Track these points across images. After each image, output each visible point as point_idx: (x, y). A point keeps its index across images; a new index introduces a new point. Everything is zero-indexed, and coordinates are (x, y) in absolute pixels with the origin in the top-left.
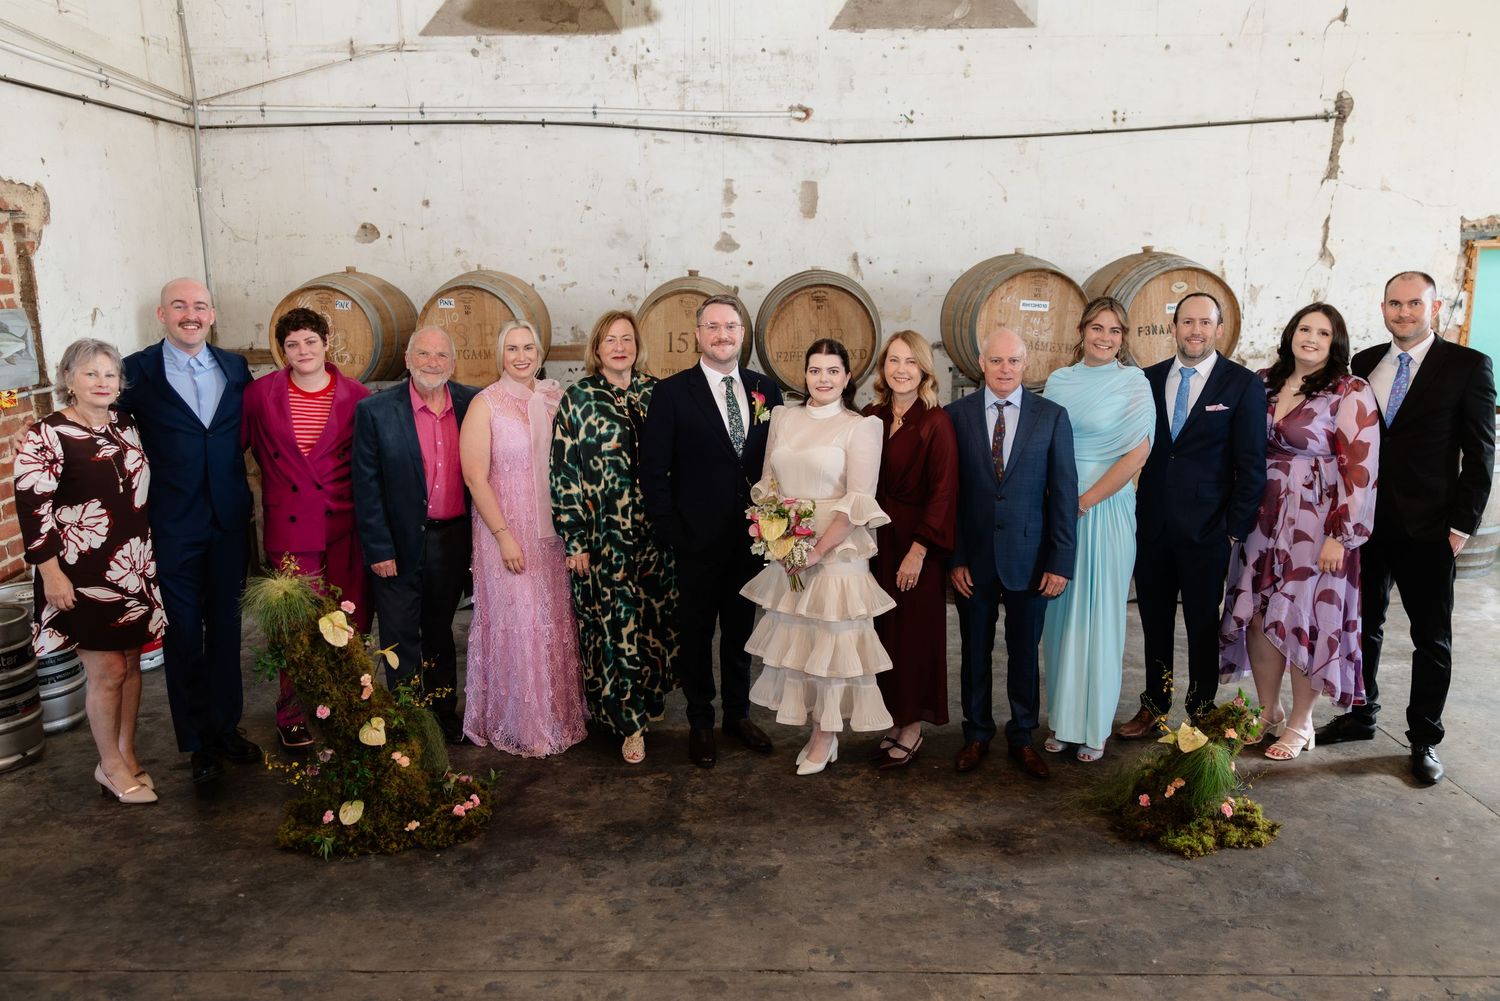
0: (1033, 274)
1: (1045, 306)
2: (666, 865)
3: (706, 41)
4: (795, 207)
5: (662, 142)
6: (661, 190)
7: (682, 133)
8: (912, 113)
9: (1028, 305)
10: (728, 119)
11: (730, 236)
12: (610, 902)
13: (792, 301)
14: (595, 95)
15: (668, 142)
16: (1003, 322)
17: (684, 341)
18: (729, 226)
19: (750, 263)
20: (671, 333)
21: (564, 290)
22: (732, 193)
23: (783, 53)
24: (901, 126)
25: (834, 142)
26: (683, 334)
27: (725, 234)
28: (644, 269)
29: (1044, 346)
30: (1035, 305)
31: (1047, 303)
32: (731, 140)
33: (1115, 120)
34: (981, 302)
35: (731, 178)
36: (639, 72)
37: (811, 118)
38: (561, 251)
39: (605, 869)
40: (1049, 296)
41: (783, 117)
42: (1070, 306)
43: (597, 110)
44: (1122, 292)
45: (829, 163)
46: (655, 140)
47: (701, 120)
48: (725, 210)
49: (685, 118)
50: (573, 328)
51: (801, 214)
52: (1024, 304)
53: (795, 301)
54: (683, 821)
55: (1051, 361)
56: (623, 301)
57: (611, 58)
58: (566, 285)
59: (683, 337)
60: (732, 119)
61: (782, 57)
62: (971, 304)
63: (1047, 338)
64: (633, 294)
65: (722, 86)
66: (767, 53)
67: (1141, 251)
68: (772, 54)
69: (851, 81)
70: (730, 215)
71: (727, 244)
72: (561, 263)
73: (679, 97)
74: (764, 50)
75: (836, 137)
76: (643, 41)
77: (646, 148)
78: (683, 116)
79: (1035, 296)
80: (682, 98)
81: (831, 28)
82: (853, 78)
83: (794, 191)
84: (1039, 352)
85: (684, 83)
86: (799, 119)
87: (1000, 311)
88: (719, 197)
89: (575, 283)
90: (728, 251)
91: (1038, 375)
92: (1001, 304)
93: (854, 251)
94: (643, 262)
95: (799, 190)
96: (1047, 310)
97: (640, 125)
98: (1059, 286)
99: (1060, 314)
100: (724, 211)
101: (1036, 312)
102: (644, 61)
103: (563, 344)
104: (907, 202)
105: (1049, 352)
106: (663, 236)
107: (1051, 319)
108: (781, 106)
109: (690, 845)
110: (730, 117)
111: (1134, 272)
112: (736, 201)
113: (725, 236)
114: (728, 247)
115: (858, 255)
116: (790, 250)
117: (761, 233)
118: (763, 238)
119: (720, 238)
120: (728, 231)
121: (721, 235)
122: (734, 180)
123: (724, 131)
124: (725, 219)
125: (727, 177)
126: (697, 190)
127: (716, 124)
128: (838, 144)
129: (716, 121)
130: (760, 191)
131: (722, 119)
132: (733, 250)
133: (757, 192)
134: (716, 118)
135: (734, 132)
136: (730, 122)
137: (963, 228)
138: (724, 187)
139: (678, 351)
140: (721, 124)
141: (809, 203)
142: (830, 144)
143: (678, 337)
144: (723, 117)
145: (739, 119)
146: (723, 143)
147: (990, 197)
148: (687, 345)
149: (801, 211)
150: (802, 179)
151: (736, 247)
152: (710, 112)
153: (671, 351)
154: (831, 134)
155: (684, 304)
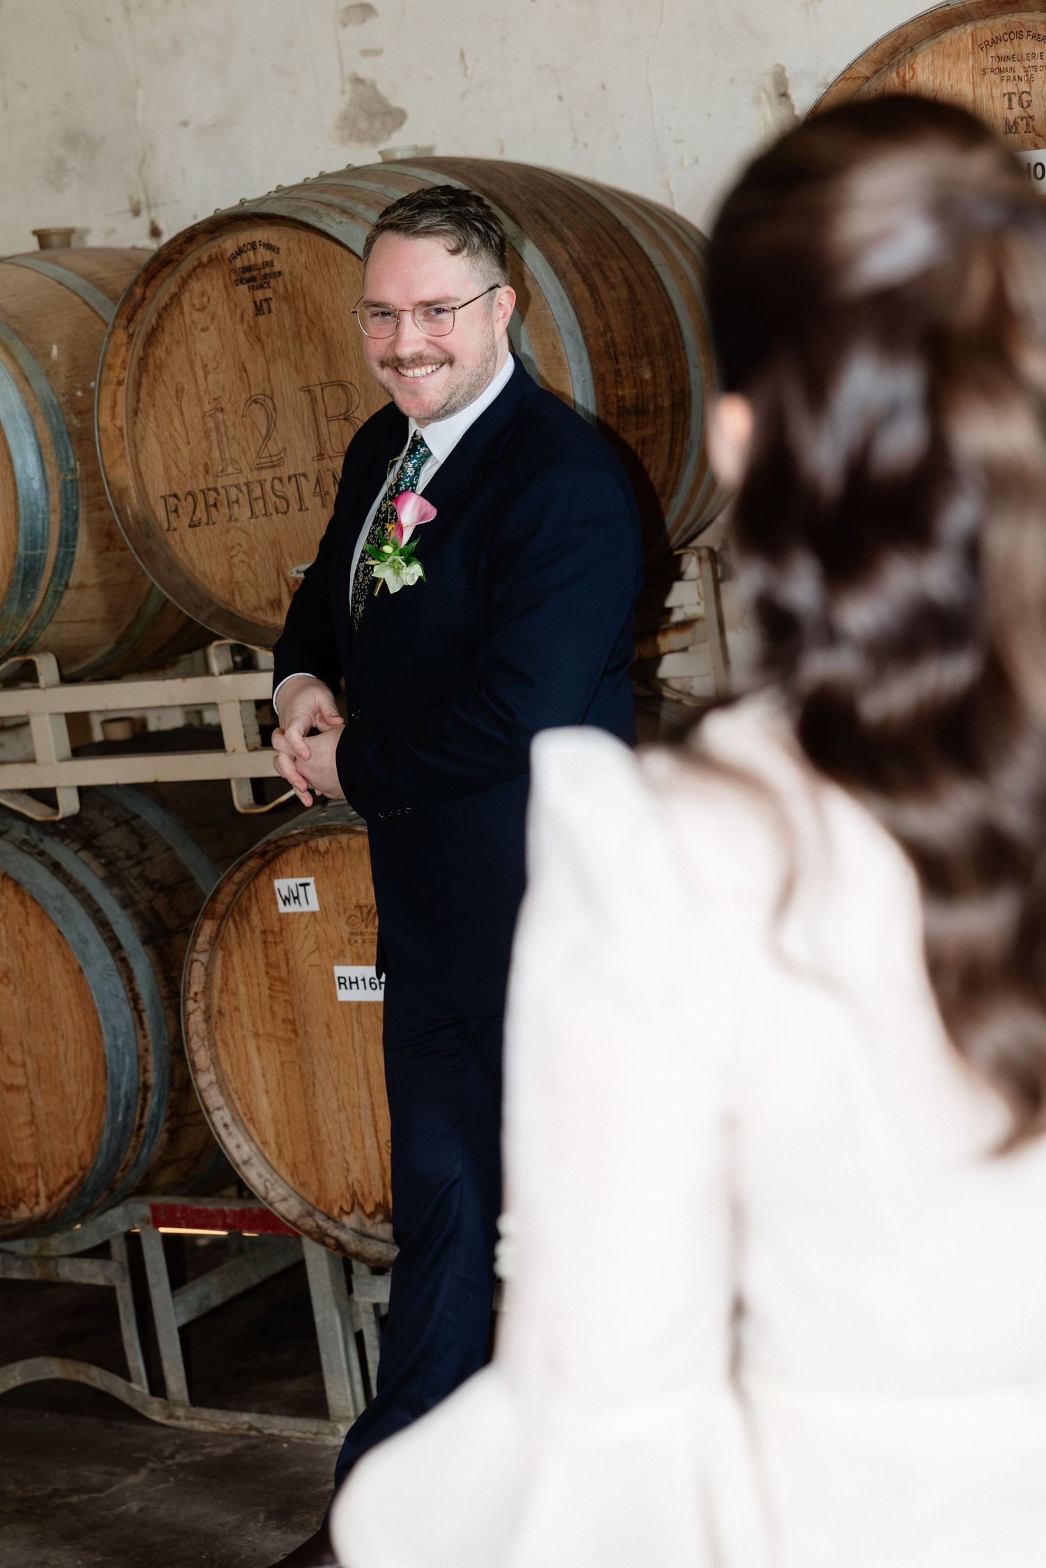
11: (373, 86)
48: (347, 1)
53: (187, 295)
70: (365, 11)
71: (370, 115)
90: (376, 138)
94: (144, 220)
100: (345, 4)
113: (360, 88)
114: (377, 124)
115: (788, 75)
116: (560, 98)
117: (462, 56)
118: (469, 72)
119: (347, 97)
120: (365, 69)
121: (348, 87)
124: (351, 28)
132: (390, 133)
151: (398, 119)
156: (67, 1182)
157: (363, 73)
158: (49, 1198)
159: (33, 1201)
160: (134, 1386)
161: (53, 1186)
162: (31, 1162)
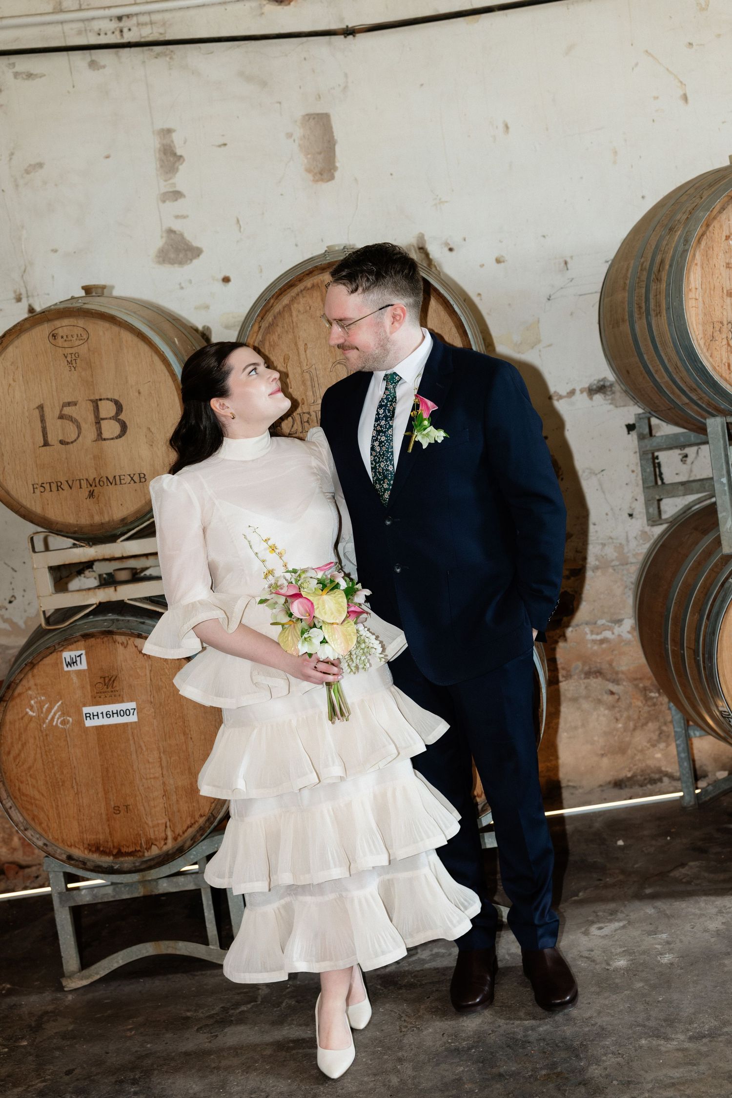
4: (295, 166)
5: (30, 76)
6: (40, 165)
7: (65, 53)
10: (145, 19)
11: (182, 235)
13: (288, 307)
15: (45, 75)
17: (71, 419)
18: (177, 217)
19: (226, 280)
20: (41, 408)
22: (175, 154)
25: (349, 32)
26: (69, 404)
27: (171, 231)
32: (158, 55)
34: (685, 251)
35: (167, 126)
45: (346, 75)
46: (16, 75)
47: (96, 25)
48: (164, 187)
49: (67, 27)
51: (310, 176)
53: (295, 306)
59: (67, 411)
60: (155, 17)
62: (662, 262)
70: (177, 195)
71: (177, 250)
75: (352, 22)
78: (62, 23)
83: (289, 135)
86: (279, 2)
87: (728, 266)
88: (150, 163)
90: (181, 263)
93: (416, 233)
95: (298, 132)
100: (164, 190)
104: (501, 127)
106: (55, 251)
110: (149, 13)
112: (183, 168)
113: (173, 235)
114: (181, 256)
115: (426, 238)
116: (296, 245)
117: (238, 221)
118: (242, 229)
119: (164, 240)
120: (177, 226)
121: (165, 235)
122: (174, 131)
123: (143, 40)
124: (168, 203)
125: (161, 124)
126: (108, 157)
127: (125, 30)
128: (358, 35)
129: (125, 23)
130: (225, 145)
131: (134, 20)
132: (191, 260)
133: (220, 146)
134: (124, 19)
135: (162, 38)
136: (151, 23)
137: (615, 162)
138: (158, 146)
139: (62, 442)
140: (134, 29)
141: (320, 153)
142: (342, 37)
143: (57, 413)
144: (137, 14)
145: (167, 16)
146: (144, 62)
147: (656, 98)
148: (79, 427)
149: (309, 171)
150: (300, 112)
151: (197, 252)
152: (109, 7)
153: (46, 444)
154: (342, 20)
155: (60, 342)
156: (190, 826)
157: (174, 228)
158: (175, 839)
159: (163, 843)
160: (211, 947)
161: (179, 830)
162: (163, 820)
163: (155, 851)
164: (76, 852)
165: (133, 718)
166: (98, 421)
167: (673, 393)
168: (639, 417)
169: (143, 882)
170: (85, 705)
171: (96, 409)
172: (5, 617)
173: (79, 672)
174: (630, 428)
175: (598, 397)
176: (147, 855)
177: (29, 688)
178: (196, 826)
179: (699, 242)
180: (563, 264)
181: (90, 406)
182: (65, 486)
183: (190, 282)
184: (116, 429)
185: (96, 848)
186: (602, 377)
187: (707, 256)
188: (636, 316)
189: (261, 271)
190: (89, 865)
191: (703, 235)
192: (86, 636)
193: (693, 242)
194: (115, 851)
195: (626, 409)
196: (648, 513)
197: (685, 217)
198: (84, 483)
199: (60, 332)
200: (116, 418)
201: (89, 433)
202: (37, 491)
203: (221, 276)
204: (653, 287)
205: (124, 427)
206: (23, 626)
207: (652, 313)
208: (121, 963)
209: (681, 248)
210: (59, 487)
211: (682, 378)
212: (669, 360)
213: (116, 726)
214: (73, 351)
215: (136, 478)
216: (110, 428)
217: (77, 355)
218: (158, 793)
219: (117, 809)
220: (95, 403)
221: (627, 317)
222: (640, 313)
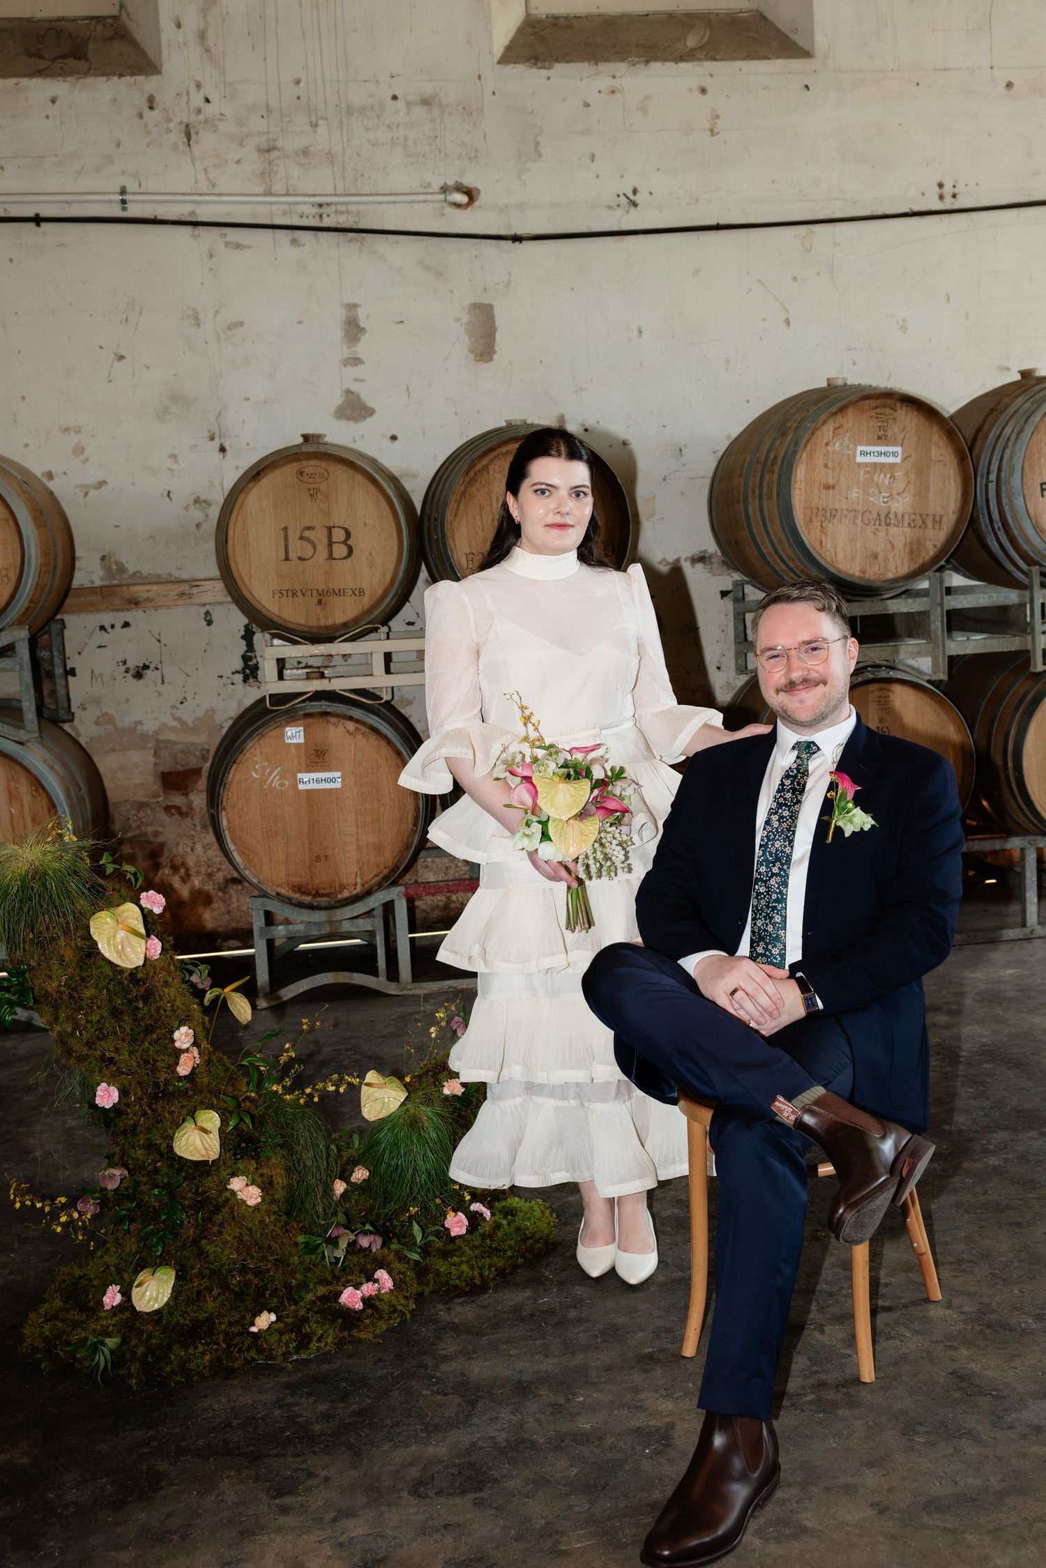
0: (873, 403)
1: (895, 454)
2: (438, 1449)
3: (302, 84)
4: (460, 346)
5: (238, 246)
6: (241, 324)
7: (271, 230)
8: (635, 192)
9: (868, 454)
10: (340, 208)
11: (359, 396)
12: (341, 1545)
13: (486, 467)
14: (123, 173)
15: (249, 247)
16: (831, 482)
17: (309, 540)
18: (356, 380)
19: (394, 438)
20: (285, 529)
21: (86, 494)
22: (358, 326)
23: (426, 102)
24: (619, 212)
25: (517, 239)
26: (308, 528)
27: (349, 392)
28: (218, 455)
29: (900, 520)
30: (880, 454)
31: (899, 449)
32: (351, 240)
33: (941, 197)
34: (795, 452)
35: (352, 301)
36: (194, 136)
37: (477, 203)
38: (78, 431)
39: (311, 1475)
40: (900, 436)
41: (433, 202)
42: (935, 453)
43: (128, 197)
44: (1008, 430)
45: (510, 274)
46: (226, 244)
47: (300, 209)
49: (274, 208)
50: (103, 558)
51: (472, 356)
52: (862, 453)
54: (446, 1358)
55: (911, 543)
56: (187, 508)
57: (148, 114)
58: (89, 486)
59: (307, 533)
60: (351, 208)
61: (425, 108)
62: (775, 458)
63: (902, 505)
64: (203, 497)
65: (330, 156)
66: (400, 104)
67: (1018, 377)
68: (409, 104)
69: (537, 144)
70: (356, 361)
71: (353, 409)
72: (79, 450)
73: (262, 173)
74: (395, 98)
75: (520, 231)
76: (198, 86)
77: (211, 256)
78: (270, 203)
79: (879, 438)
80: (267, 175)
81: (499, 62)
82: (539, 139)
83: (458, 320)
84: (892, 530)
85: (269, 151)
86: (458, 205)
87: (826, 466)
88: (337, 334)
89: (104, 482)
90: (356, 420)
91: (892, 566)
92: (826, 454)
93: (557, 414)
94: (216, 443)
95: (465, 318)
96: (898, 460)
97: (199, 219)
98: (915, 421)
99: (920, 469)
100: (346, 355)
101: (883, 465)
102: (202, 117)
103: (88, 585)
104: (636, 330)
105: (907, 529)
106: (248, 399)
107: (907, 474)
108: (429, 184)
109: (473, 1404)
110: (347, 204)
111: (1020, 400)
112: (364, 338)
113: (351, 395)
114: (356, 414)
115: (566, 418)
116: (456, 414)
117: (408, 389)
118: (411, 396)
119: (343, 398)
120: (355, 387)
121: (344, 394)
122: (360, 306)
123: (339, 226)
124: (349, 368)
125: (347, 300)
126: (300, 323)
127: (325, 216)
128: (524, 242)
129: (325, 210)
130: (402, 322)
131: (333, 208)
132: (365, 418)
133: (397, 323)
134: (325, 206)
135: (355, 227)
136: (348, 212)
137: (727, 370)
138: (344, 317)
139: (300, 558)
140: (333, 215)
141: (482, 337)
142: (510, 242)
143: (298, 536)
144: (336, 204)
145: (362, 207)
146: (338, 245)
147: (764, 320)
148: (315, 547)
149: (470, 351)
150: (469, 300)
151: (370, 412)
152: (314, 195)
153: (287, 559)
154: (510, 227)
155: (306, 478)
156: (376, 876)
157: (353, 389)
158: (363, 885)
159: (353, 887)
160: (379, 979)
161: (366, 879)
162: (355, 868)
163: (346, 894)
164: (283, 891)
165: (338, 785)
166: (330, 544)
167: (775, 561)
168: (736, 584)
169: (330, 922)
170: (300, 772)
171: (330, 534)
172: (176, 715)
173: (297, 745)
174: (724, 594)
175: (699, 566)
176: (340, 896)
177: (255, 755)
178: (381, 875)
179: (806, 446)
180: (678, 452)
181: (325, 532)
182: (299, 593)
183: (363, 437)
184: (345, 551)
185: (299, 889)
186: (703, 549)
187: (810, 456)
188: (750, 498)
189: (424, 433)
190: (294, 901)
191: (808, 441)
192: (307, 715)
193: (802, 445)
194: (313, 893)
195: (721, 577)
196: (737, 663)
197: (795, 425)
198: (315, 593)
199: (307, 470)
200: (345, 542)
201: (322, 552)
202: (276, 596)
203: (390, 434)
204: (767, 477)
205: (350, 551)
206: (191, 725)
207: (765, 497)
208: (306, 988)
209: (792, 449)
210: (294, 594)
211: (783, 550)
212: (775, 534)
213: (324, 790)
214: (315, 486)
215: (357, 592)
216: (339, 551)
217: (318, 490)
218: (353, 847)
219: (318, 858)
220: (330, 529)
221: (742, 499)
222: (754, 497)
